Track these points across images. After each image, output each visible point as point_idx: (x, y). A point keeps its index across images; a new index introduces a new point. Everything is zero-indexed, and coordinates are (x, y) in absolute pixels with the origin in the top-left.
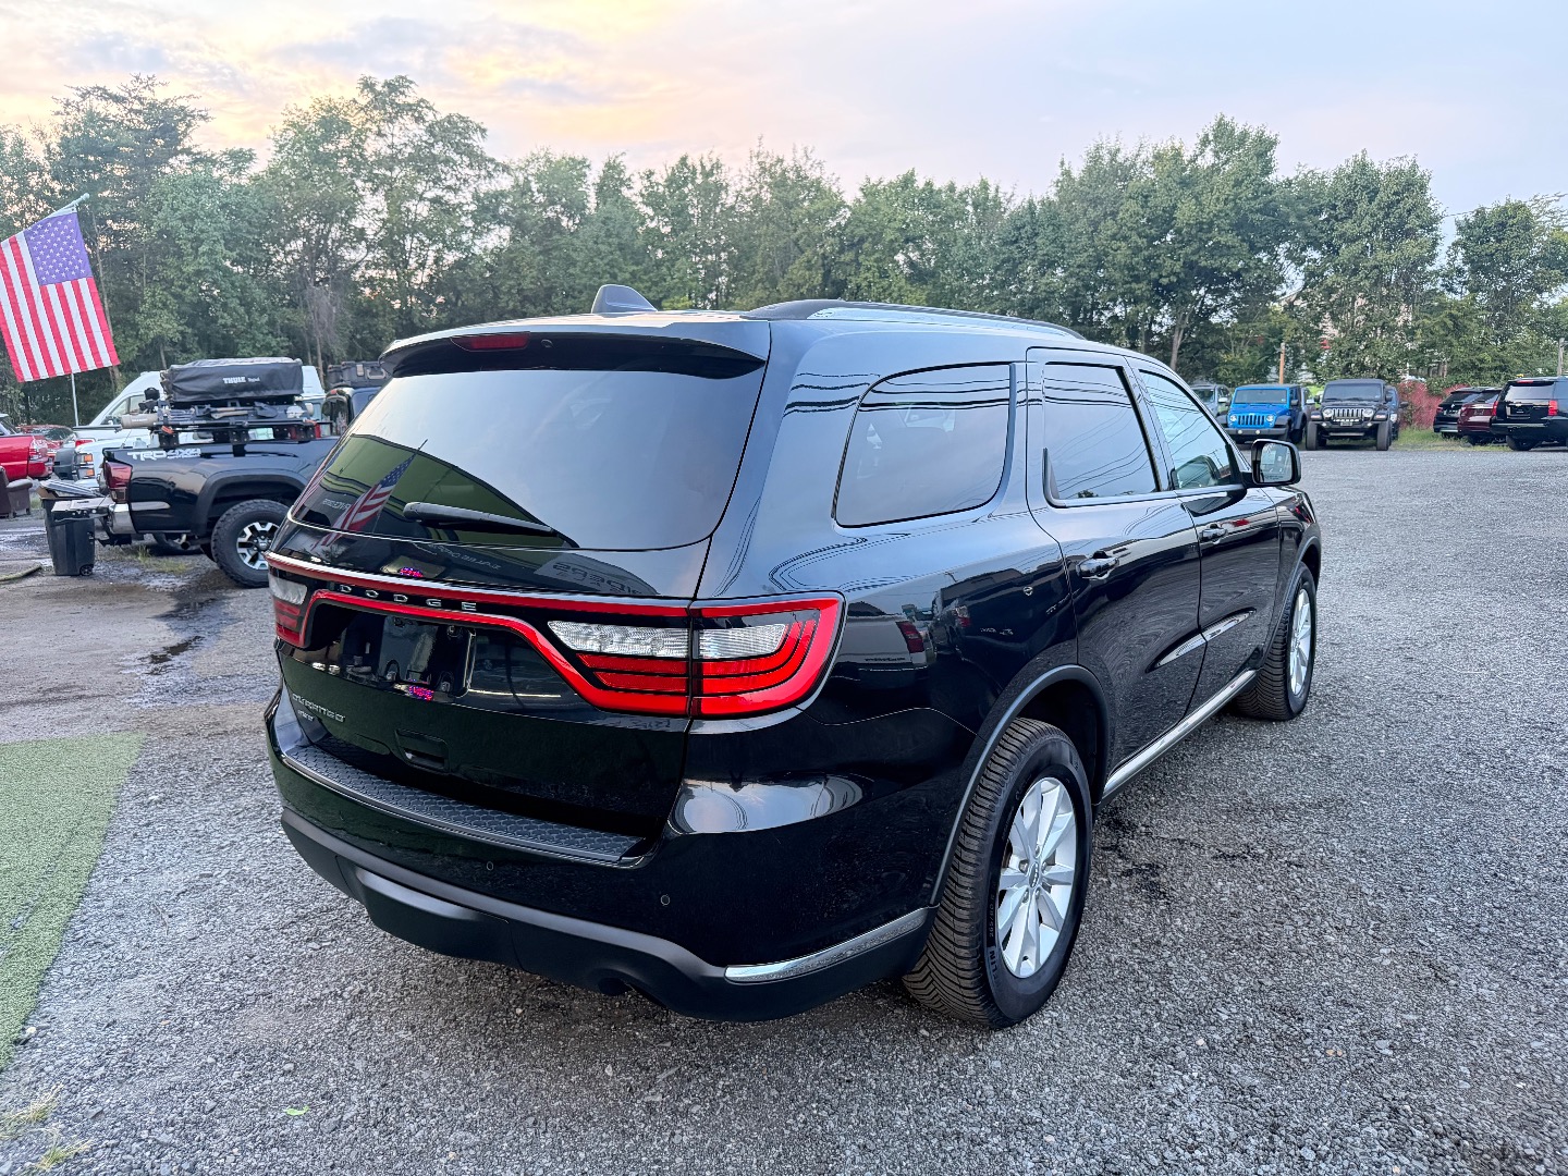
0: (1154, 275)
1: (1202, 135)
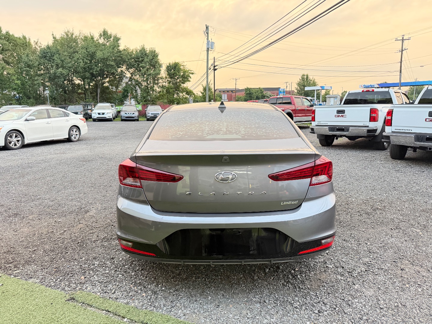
0: (91, 71)
1: (100, 33)
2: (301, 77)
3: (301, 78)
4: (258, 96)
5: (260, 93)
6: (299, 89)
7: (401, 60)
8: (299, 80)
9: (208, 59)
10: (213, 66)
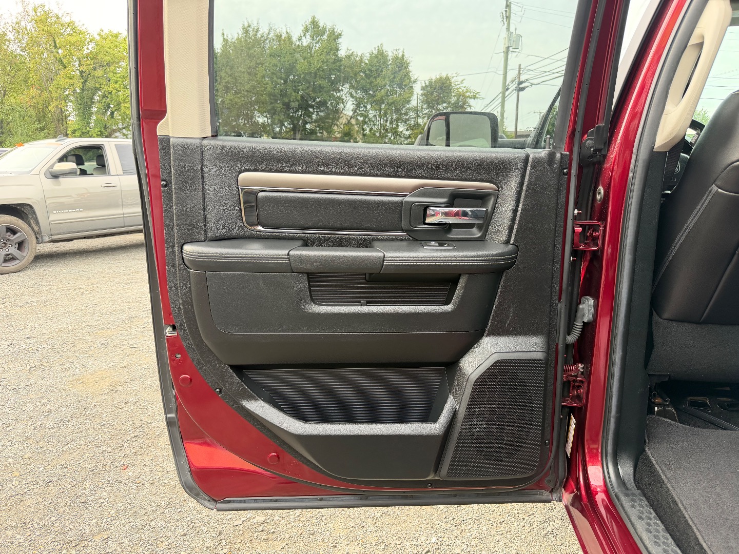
9: (507, 70)
10: (517, 82)
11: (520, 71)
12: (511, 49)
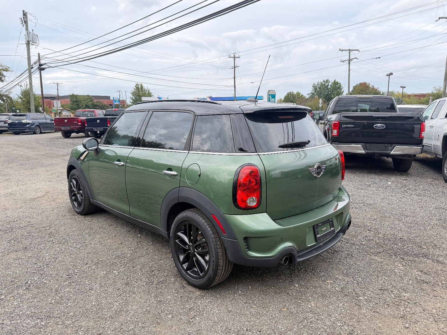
2: (135, 86)
3: (135, 88)
4: (88, 104)
5: (90, 101)
6: (134, 98)
7: (235, 76)
8: (134, 90)
9: (30, 56)
10: (38, 64)
11: (39, 57)
12: (31, 42)
